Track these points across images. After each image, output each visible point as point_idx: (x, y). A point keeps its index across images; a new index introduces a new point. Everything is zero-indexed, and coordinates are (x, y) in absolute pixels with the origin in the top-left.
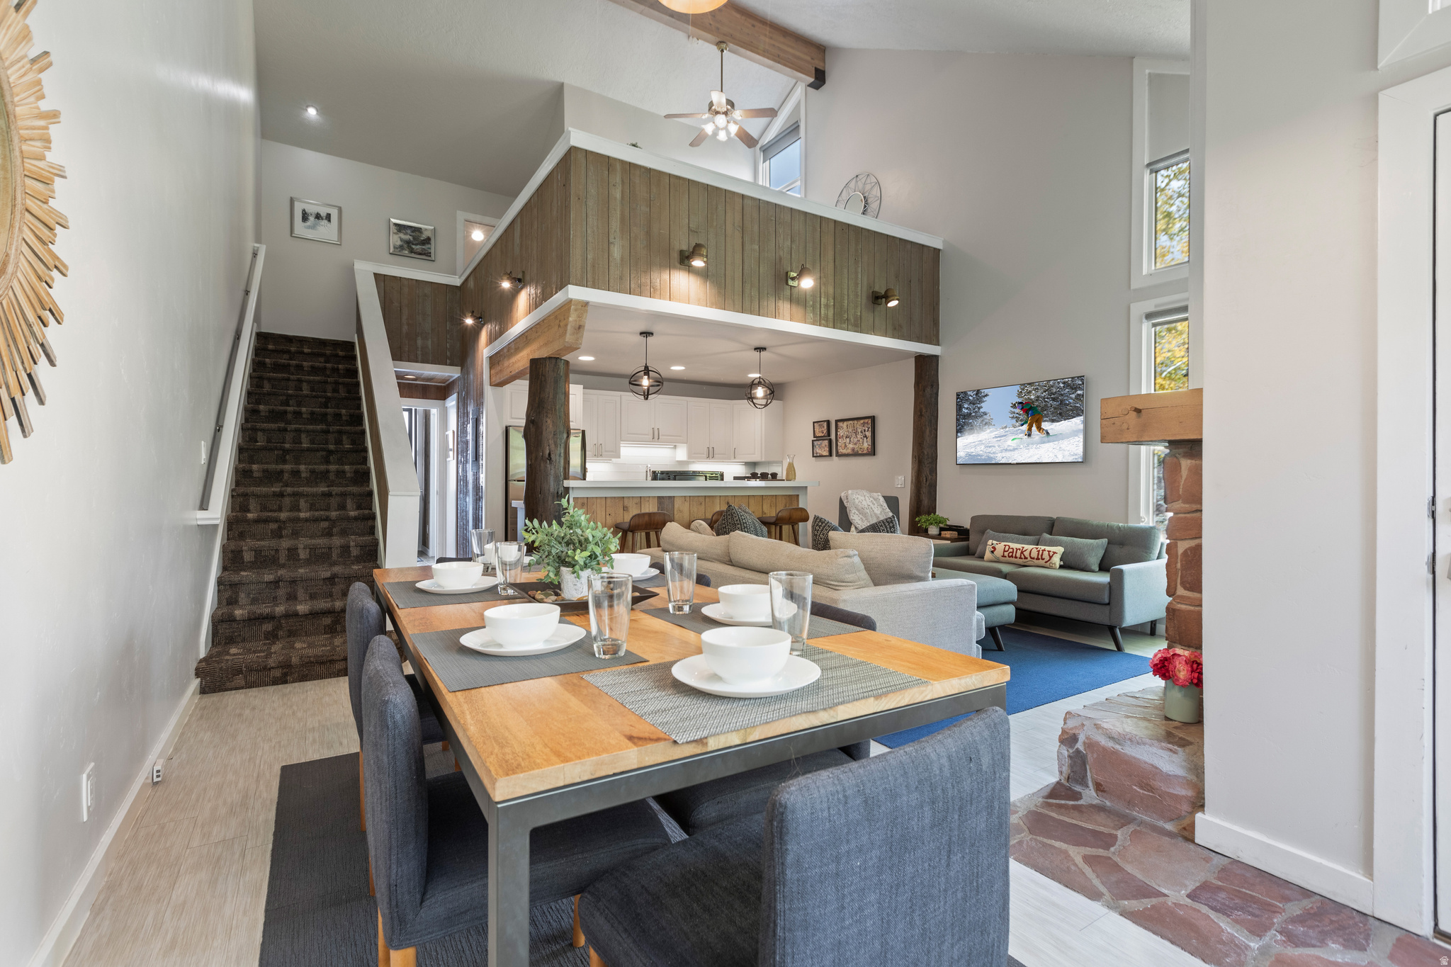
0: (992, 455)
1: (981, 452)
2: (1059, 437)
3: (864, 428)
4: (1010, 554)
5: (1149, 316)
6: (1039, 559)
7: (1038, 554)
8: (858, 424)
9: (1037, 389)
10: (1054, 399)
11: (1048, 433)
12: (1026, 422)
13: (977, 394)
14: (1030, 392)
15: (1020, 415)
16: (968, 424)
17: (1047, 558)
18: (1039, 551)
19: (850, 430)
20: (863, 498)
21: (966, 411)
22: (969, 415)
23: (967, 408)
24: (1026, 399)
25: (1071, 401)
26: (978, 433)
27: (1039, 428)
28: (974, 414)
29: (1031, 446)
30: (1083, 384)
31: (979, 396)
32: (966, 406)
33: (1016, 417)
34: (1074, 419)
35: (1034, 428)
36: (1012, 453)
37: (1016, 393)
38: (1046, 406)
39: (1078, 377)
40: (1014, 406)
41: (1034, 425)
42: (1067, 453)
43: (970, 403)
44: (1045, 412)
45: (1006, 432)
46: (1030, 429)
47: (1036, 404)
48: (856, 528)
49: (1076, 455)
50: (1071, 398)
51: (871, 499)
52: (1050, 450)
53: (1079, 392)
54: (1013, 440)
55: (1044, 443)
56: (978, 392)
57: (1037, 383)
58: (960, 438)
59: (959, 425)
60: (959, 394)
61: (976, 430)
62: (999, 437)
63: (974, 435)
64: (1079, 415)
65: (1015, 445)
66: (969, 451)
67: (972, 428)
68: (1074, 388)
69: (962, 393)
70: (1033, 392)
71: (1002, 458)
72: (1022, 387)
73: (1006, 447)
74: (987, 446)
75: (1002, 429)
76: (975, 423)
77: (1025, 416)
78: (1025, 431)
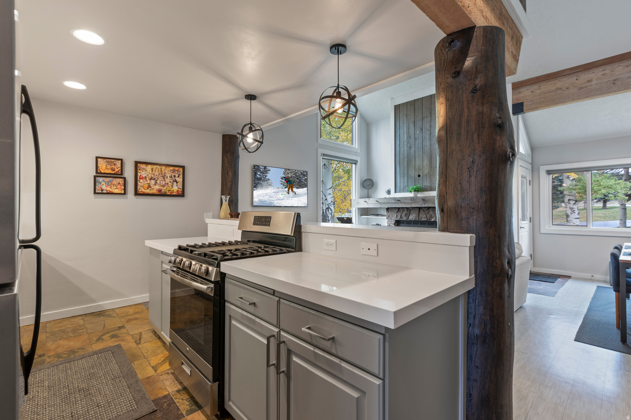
0: (272, 202)
1: (267, 200)
2: (299, 195)
3: (173, 174)
5: (324, 155)
10: (297, 179)
11: (295, 193)
12: (287, 187)
13: (264, 168)
14: (288, 173)
15: (285, 183)
16: (260, 184)
19: (157, 173)
21: (259, 176)
22: (260, 179)
23: (259, 175)
25: (303, 180)
26: (265, 189)
27: (292, 191)
28: (263, 179)
29: (289, 198)
30: (307, 174)
31: (266, 170)
32: (258, 173)
33: (283, 184)
34: (304, 188)
35: (290, 190)
36: (282, 201)
37: (283, 172)
38: (295, 181)
39: (305, 171)
40: (282, 178)
42: (302, 203)
43: (261, 173)
44: (294, 184)
45: (279, 190)
46: (289, 190)
47: (291, 179)
49: (305, 204)
52: (297, 201)
53: (306, 178)
54: (282, 194)
55: (294, 197)
56: (265, 167)
57: (291, 170)
58: (255, 191)
59: (255, 183)
60: (254, 166)
61: (264, 187)
62: (276, 192)
63: (263, 190)
64: (306, 187)
65: (283, 197)
66: (260, 198)
67: (262, 186)
68: (304, 176)
69: (257, 166)
70: (290, 173)
71: (277, 203)
72: (285, 170)
73: (279, 198)
74: (270, 197)
75: (277, 189)
76: (264, 183)
77: (287, 184)
78: (287, 191)
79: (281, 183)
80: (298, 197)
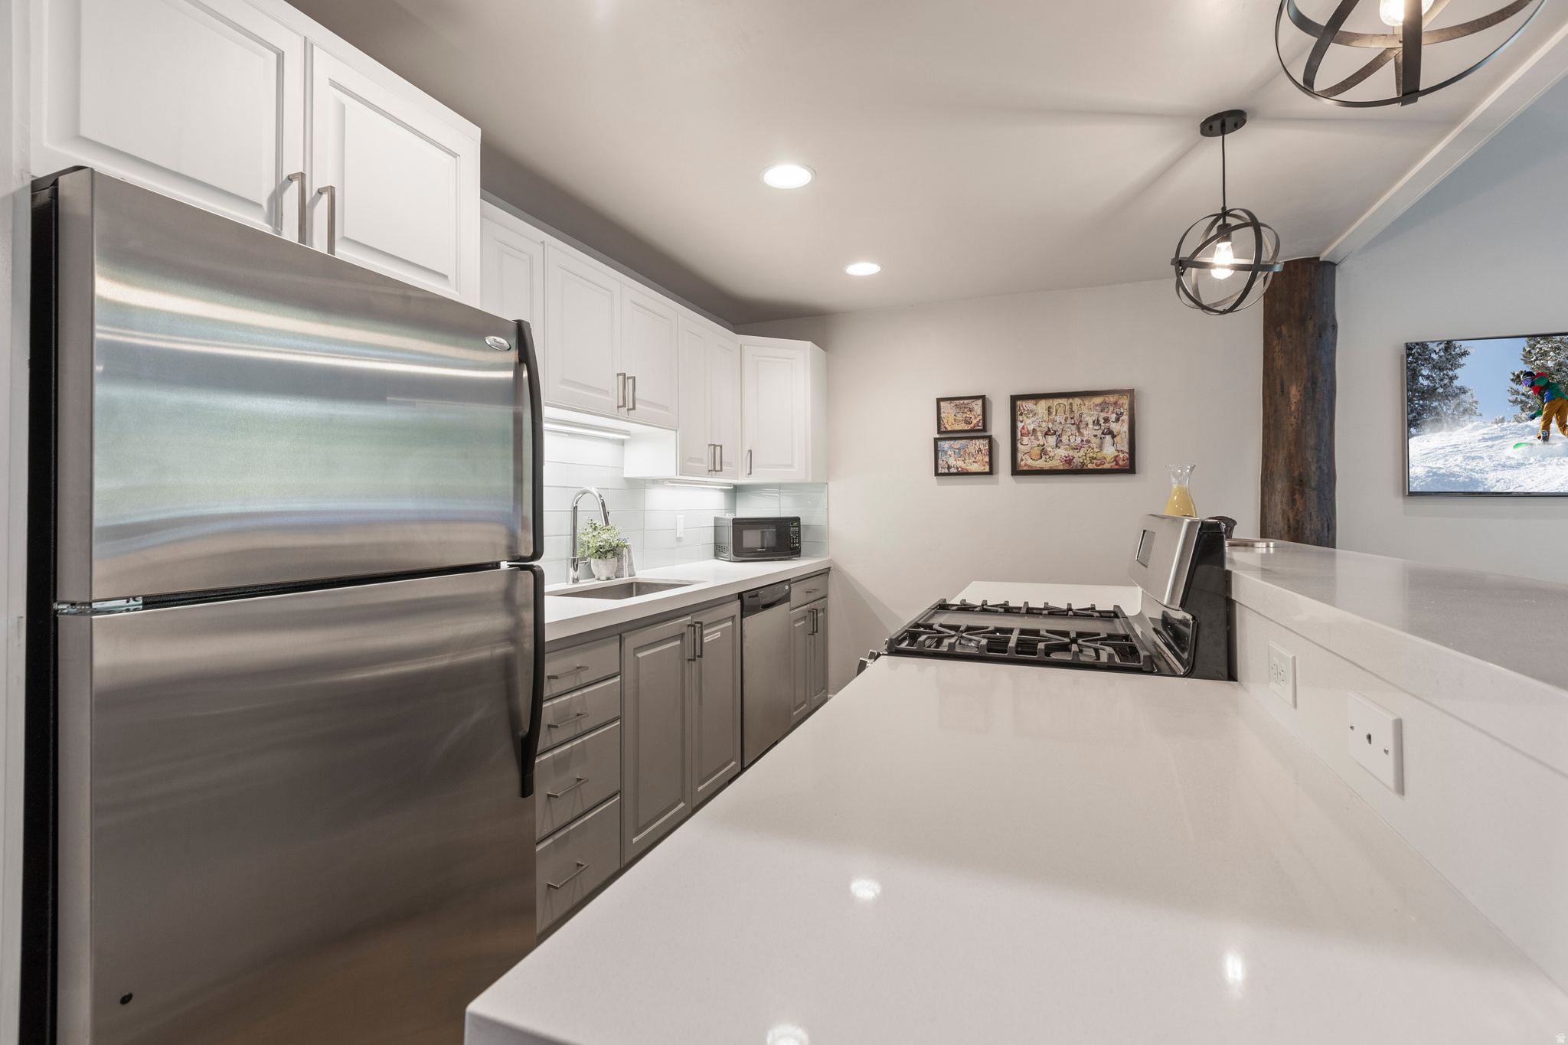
0: (1477, 476)
1: (1456, 468)
9: (1559, 348)
12: (1539, 413)
13: (1446, 350)
14: (1545, 354)
15: (1528, 397)
16: (1431, 410)
21: (1426, 383)
22: (1430, 393)
23: (1428, 378)
24: (1539, 367)
26: (1451, 430)
27: (1563, 426)
29: (1548, 459)
31: (1451, 356)
32: (1425, 372)
33: (1522, 402)
35: (1554, 425)
36: (1515, 472)
37: (1520, 354)
40: (1517, 379)
41: (1554, 419)
43: (1434, 367)
45: (1503, 429)
46: (1546, 427)
47: (1557, 377)
56: (1449, 345)
57: (1558, 338)
58: (1415, 438)
59: (1412, 411)
60: (1409, 348)
61: (1447, 422)
62: (1491, 439)
63: (1442, 433)
65: (1521, 457)
66: (1431, 465)
67: (1438, 420)
69: (1417, 344)
70: (1552, 354)
71: (1498, 481)
72: (1532, 342)
73: (1504, 460)
74: (1469, 458)
75: (1497, 423)
76: (1444, 408)
77: (1538, 401)
78: (1538, 429)
79: (1513, 398)
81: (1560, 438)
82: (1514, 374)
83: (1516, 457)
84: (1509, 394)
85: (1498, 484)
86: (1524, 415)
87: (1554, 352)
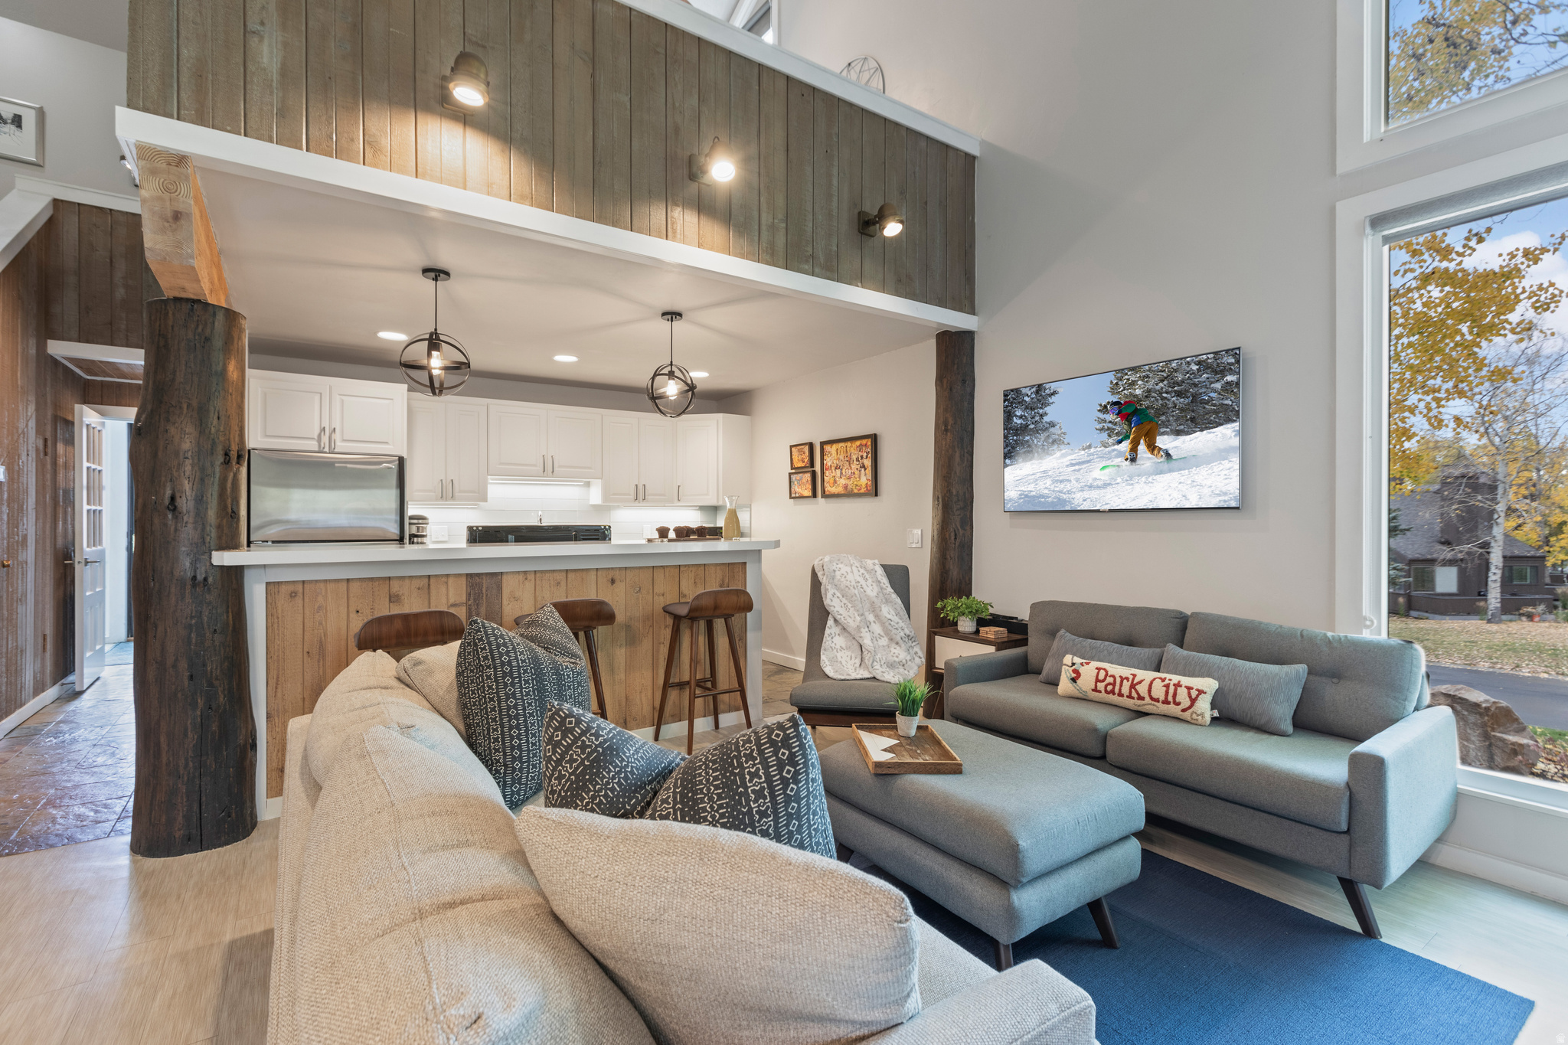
0: (1065, 496)
1: (1046, 491)
2: (1190, 461)
3: (860, 454)
4: (1110, 688)
5: (1378, 221)
6: (1169, 703)
7: (1167, 693)
8: (853, 448)
9: (1148, 377)
10: (1179, 394)
11: (1168, 455)
12: (1127, 437)
13: (1037, 392)
14: (1134, 383)
15: (1115, 424)
16: (1023, 444)
17: (1186, 703)
18: (1167, 686)
19: (841, 457)
20: (848, 569)
21: (1019, 422)
22: (1023, 429)
23: (1021, 417)
24: (1126, 396)
25: (1213, 395)
26: (1041, 459)
27: (1152, 447)
28: (1032, 426)
29: (1136, 479)
30: (1238, 362)
31: (1042, 394)
32: (1019, 413)
33: (1109, 429)
34: (1220, 428)
35: (1142, 447)
36: (1102, 491)
37: (1108, 387)
38: (1164, 406)
39: (1227, 351)
40: (1104, 409)
41: (1142, 441)
42: (1206, 491)
43: (1027, 408)
44: (1163, 418)
45: (1090, 455)
46: (1134, 449)
47: (1146, 403)
48: (836, 621)
49: (1225, 494)
50: (1214, 390)
51: (862, 571)
52: (1174, 486)
53: (1230, 378)
55: (1161, 472)
57: (1147, 367)
58: (1008, 466)
60: (1005, 395)
61: (1038, 452)
62: (1078, 464)
63: (1033, 461)
64: (1229, 420)
65: (1107, 478)
66: (1023, 489)
67: (1030, 450)
68: (1220, 371)
69: (1012, 390)
70: (1140, 382)
71: (1084, 500)
72: (1119, 375)
73: (1090, 481)
74: (1057, 481)
75: (1084, 449)
76: (1035, 441)
77: (1126, 427)
78: (1125, 452)
79: (1101, 426)
80: (1180, 470)
81: (1149, 458)
82: (1101, 405)
83: (1103, 478)
84: (1096, 423)
85: (1085, 503)
86: (1111, 440)
87: (1143, 380)
